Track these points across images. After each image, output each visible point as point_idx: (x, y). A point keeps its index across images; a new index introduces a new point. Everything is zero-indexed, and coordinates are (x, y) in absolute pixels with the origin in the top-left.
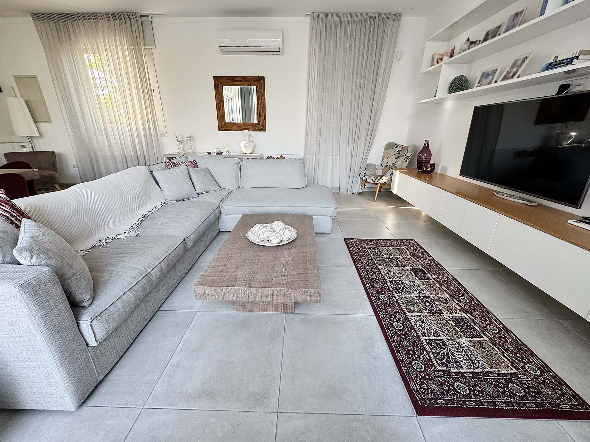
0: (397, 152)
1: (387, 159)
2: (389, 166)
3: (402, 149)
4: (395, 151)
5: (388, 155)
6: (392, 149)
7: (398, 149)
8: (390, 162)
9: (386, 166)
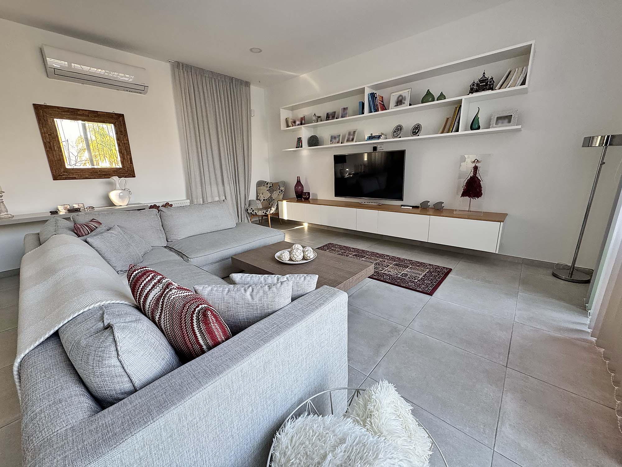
0: (269, 187)
1: (262, 194)
2: (266, 199)
3: (272, 185)
4: (267, 187)
5: (262, 191)
6: (264, 186)
7: (269, 185)
8: (266, 196)
9: (264, 200)
